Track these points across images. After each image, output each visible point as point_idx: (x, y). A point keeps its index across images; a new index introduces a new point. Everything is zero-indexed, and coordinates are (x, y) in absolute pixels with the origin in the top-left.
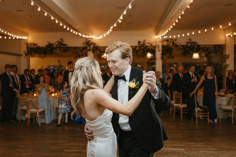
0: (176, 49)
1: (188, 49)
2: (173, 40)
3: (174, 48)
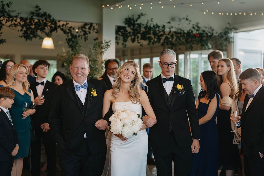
2: (3, 5)
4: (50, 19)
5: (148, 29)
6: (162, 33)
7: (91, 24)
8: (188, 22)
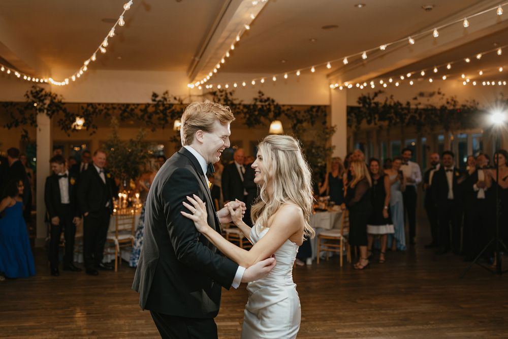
1: (256, 113)
2: (226, 94)
4: (274, 105)
6: (406, 111)
7: (319, 107)
8: (440, 96)
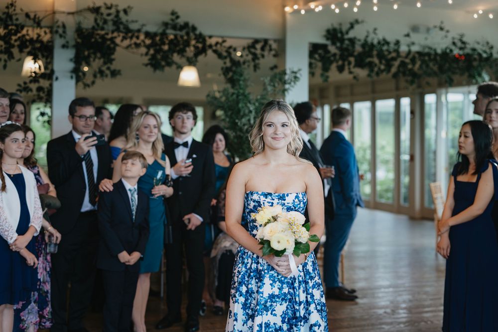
0: (127, 42)
1: (166, 47)
2: (118, 12)
3: (118, 41)
4: (195, 35)
5: (368, 47)
6: (394, 55)
7: (266, 41)
8: (443, 33)
